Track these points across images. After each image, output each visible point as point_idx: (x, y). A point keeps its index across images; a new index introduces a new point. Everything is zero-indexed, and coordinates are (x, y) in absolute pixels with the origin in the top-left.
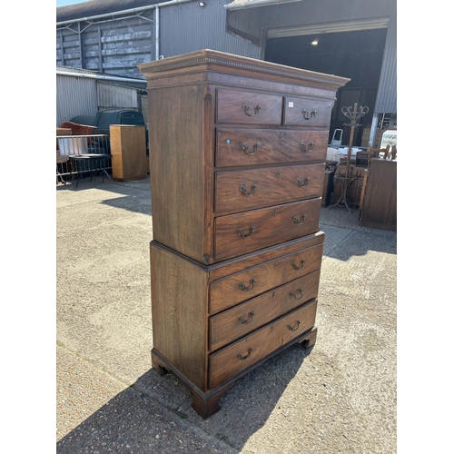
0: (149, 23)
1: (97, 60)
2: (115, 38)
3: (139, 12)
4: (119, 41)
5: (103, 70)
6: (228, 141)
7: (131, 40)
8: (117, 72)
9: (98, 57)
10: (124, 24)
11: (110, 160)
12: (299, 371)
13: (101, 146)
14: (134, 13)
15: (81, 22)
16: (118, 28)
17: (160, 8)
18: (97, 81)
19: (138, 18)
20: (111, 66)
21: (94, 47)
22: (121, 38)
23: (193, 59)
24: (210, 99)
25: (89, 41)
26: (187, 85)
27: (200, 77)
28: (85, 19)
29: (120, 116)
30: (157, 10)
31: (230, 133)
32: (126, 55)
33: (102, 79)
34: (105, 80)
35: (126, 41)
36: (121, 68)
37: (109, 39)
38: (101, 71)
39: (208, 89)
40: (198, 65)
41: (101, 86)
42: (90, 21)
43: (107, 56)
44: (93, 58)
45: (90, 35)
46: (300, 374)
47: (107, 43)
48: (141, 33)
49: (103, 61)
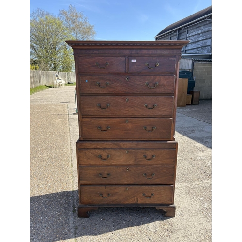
2: (194, 34)
3: (207, 17)
4: (196, 35)
5: (186, 51)
6: (86, 81)
7: (201, 33)
8: (192, 51)
10: (199, 25)
12: (146, 225)
14: (205, 18)
15: (179, 29)
16: (196, 28)
19: (206, 20)
20: (190, 48)
22: (196, 33)
25: (182, 37)
28: (181, 26)
32: (198, 41)
35: (199, 34)
36: (195, 49)
37: (191, 35)
42: (183, 27)
43: (189, 44)
45: (183, 34)
46: (144, 226)
47: (189, 37)
48: (207, 28)
49: (186, 47)
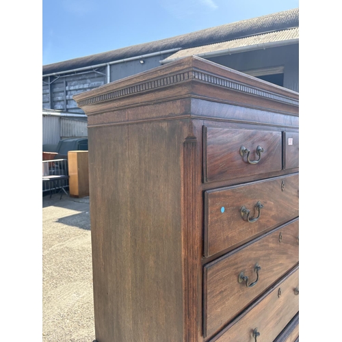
0: (102, 76)
1: (62, 103)
2: (77, 87)
3: (95, 68)
4: (80, 89)
5: (67, 109)
6: (223, 210)
7: (89, 88)
9: (63, 100)
10: (84, 77)
11: (68, 180)
13: (61, 168)
14: (91, 70)
15: (51, 77)
16: (79, 80)
17: (110, 65)
18: (60, 117)
19: (94, 73)
20: (73, 107)
21: (60, 94)
22: (81, 87)
23: (162, 77)
24: (194, 144)
25: (57, 89)
26: (150, 121)
27: (175, 109)
28: (54, 74)
29: (77, 143)
30: (108, 67)
31: (224, 196)
33: (64, 117)
34: (67, 117)
35: (85, 89)
37: (72, 88)
38: (65, 110)
39: (191, 127)
40: (171, 87)
41: (63, 121)
42: (58, 75)
43: (70, 100)
44: (60, 101)
45: (57, 86)
47: (70, 91)
48: (96, 83)
49: (67, 104)
